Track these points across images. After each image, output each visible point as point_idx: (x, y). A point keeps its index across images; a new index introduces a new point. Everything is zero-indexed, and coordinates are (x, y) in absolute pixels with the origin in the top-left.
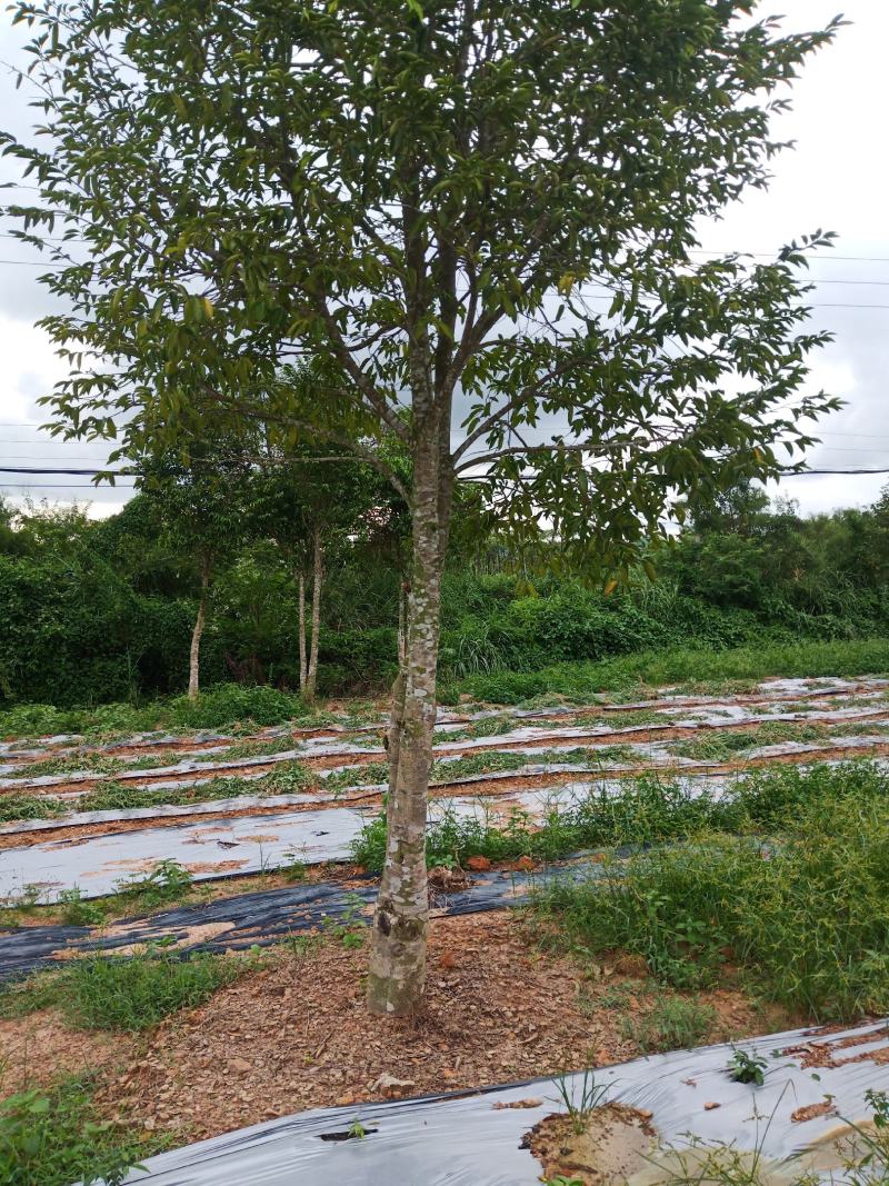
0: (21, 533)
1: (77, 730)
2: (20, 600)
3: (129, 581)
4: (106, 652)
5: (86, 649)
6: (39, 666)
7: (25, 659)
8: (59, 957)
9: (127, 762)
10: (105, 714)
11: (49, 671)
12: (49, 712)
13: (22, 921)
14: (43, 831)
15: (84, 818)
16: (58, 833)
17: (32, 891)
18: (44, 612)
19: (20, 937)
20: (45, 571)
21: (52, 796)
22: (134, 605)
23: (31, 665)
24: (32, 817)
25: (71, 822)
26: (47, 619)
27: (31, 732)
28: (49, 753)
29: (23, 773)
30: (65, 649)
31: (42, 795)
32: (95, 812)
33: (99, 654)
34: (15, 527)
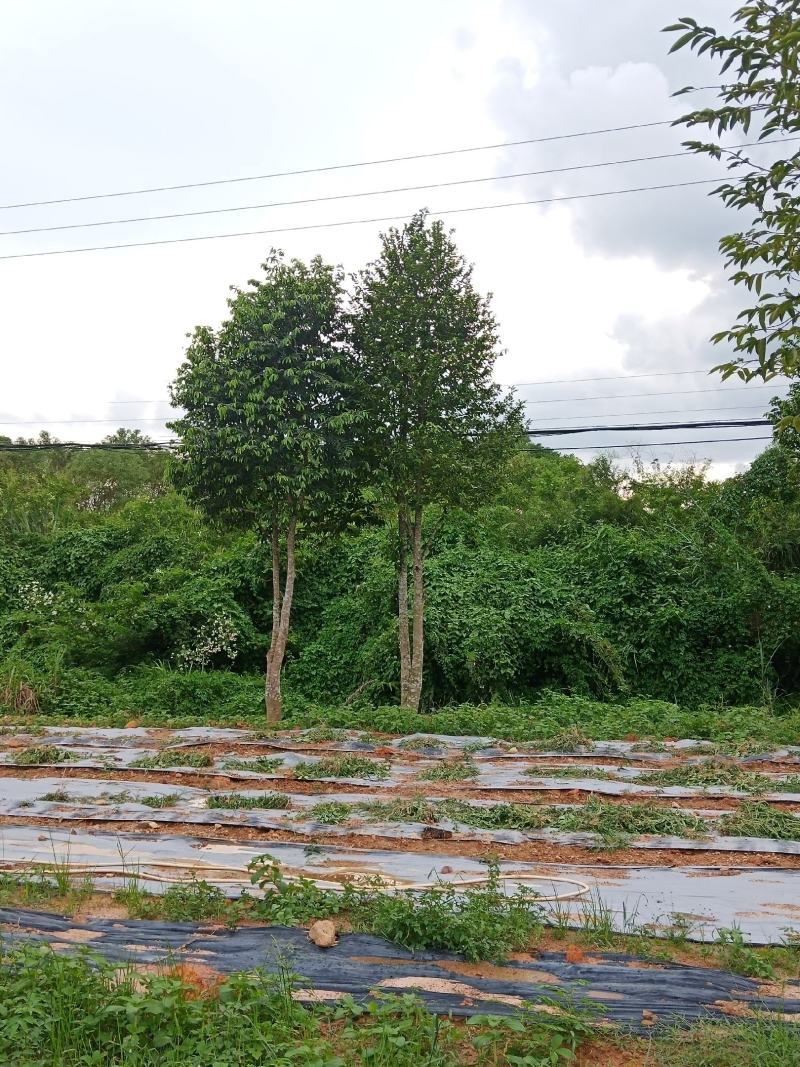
0: (630, 501)
1: (705, 735)
2: (633, 577)
3: (760, 555)
4: (733, 643)
5: (708, 639)
6: (654, 656)
7: (639, 646)
8: (724, 1009)
9: (773, 780)
10: (738, 718)
11: (666, 663)
12: (672, 711)
13: (676, 957)
14: (683, 851)
15: (729, 843)
16: (701, 856)
17: (681, 922)
18: (659, 591)
19: (675, 975)
20: (658, 544)
21: (687, 811)
22: (767, 586)
23: (646, 654)
24: (668, 832)
25: (714, 846)
26: (662, 600)
27: (652, 732)
28: (677, 760)
29: (650, 779)
30: (683, 636)
31: (675, 808)
32: (742, 838)
33: (724, 645)
34: (624, 494)
